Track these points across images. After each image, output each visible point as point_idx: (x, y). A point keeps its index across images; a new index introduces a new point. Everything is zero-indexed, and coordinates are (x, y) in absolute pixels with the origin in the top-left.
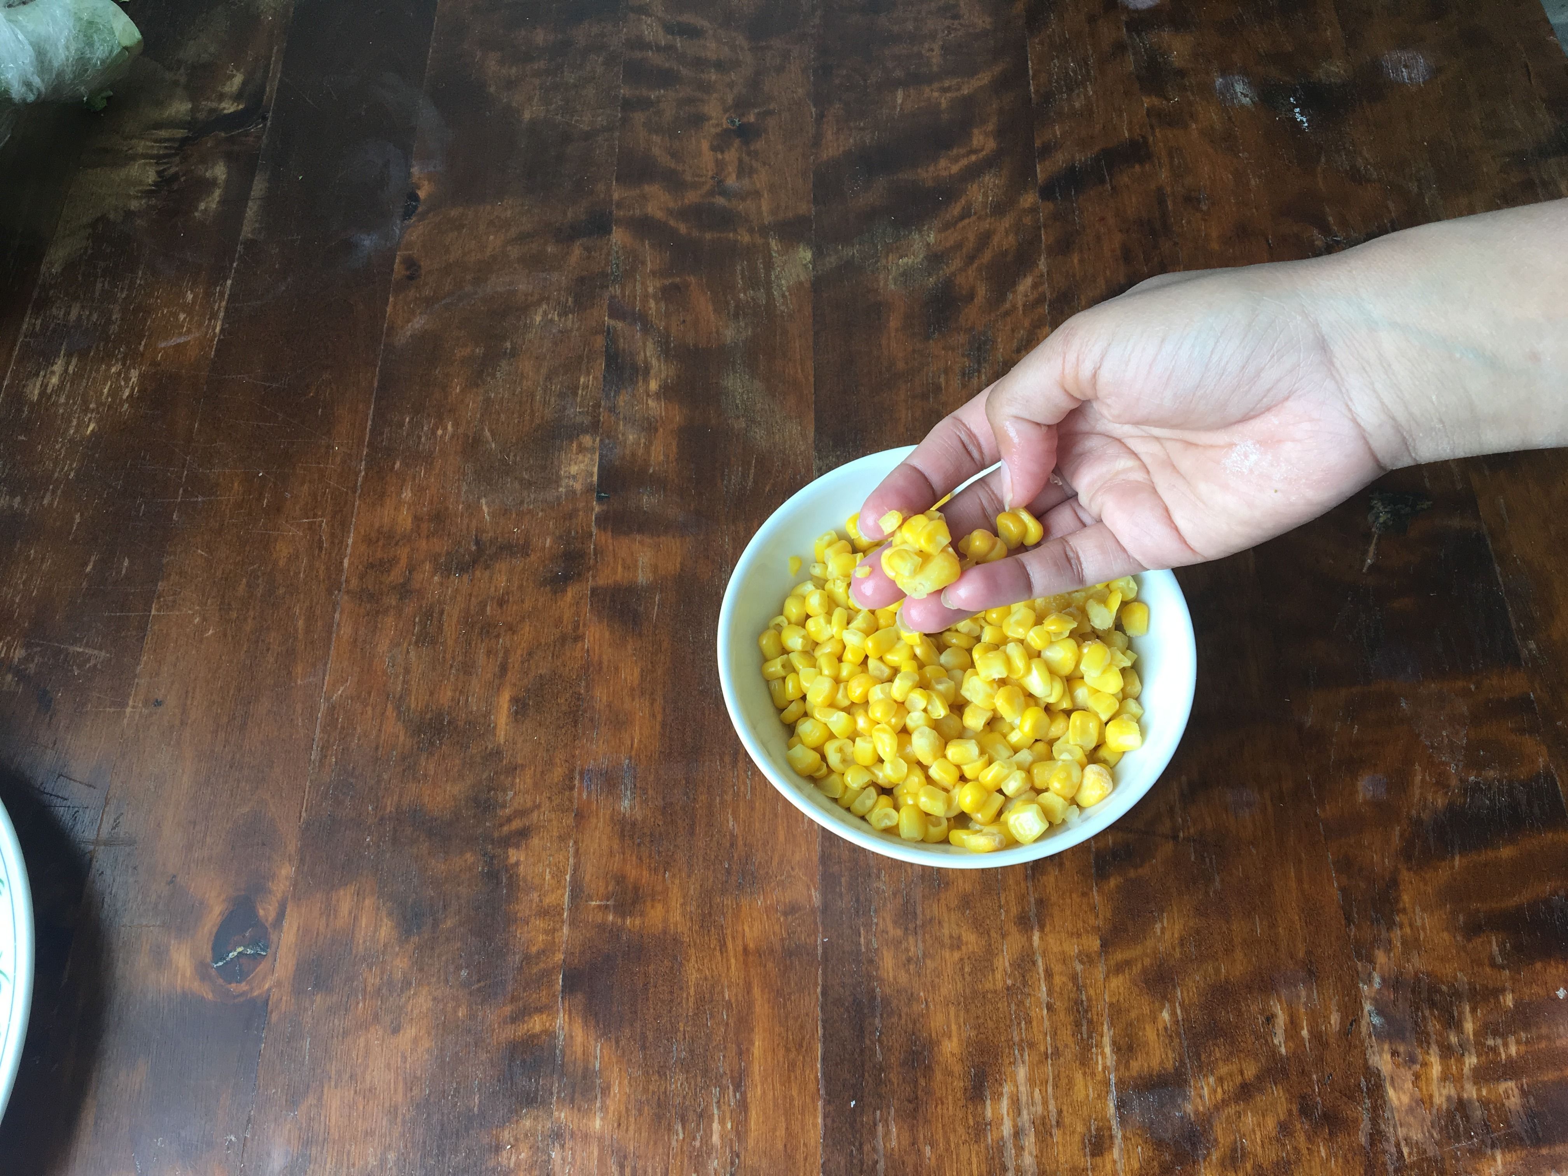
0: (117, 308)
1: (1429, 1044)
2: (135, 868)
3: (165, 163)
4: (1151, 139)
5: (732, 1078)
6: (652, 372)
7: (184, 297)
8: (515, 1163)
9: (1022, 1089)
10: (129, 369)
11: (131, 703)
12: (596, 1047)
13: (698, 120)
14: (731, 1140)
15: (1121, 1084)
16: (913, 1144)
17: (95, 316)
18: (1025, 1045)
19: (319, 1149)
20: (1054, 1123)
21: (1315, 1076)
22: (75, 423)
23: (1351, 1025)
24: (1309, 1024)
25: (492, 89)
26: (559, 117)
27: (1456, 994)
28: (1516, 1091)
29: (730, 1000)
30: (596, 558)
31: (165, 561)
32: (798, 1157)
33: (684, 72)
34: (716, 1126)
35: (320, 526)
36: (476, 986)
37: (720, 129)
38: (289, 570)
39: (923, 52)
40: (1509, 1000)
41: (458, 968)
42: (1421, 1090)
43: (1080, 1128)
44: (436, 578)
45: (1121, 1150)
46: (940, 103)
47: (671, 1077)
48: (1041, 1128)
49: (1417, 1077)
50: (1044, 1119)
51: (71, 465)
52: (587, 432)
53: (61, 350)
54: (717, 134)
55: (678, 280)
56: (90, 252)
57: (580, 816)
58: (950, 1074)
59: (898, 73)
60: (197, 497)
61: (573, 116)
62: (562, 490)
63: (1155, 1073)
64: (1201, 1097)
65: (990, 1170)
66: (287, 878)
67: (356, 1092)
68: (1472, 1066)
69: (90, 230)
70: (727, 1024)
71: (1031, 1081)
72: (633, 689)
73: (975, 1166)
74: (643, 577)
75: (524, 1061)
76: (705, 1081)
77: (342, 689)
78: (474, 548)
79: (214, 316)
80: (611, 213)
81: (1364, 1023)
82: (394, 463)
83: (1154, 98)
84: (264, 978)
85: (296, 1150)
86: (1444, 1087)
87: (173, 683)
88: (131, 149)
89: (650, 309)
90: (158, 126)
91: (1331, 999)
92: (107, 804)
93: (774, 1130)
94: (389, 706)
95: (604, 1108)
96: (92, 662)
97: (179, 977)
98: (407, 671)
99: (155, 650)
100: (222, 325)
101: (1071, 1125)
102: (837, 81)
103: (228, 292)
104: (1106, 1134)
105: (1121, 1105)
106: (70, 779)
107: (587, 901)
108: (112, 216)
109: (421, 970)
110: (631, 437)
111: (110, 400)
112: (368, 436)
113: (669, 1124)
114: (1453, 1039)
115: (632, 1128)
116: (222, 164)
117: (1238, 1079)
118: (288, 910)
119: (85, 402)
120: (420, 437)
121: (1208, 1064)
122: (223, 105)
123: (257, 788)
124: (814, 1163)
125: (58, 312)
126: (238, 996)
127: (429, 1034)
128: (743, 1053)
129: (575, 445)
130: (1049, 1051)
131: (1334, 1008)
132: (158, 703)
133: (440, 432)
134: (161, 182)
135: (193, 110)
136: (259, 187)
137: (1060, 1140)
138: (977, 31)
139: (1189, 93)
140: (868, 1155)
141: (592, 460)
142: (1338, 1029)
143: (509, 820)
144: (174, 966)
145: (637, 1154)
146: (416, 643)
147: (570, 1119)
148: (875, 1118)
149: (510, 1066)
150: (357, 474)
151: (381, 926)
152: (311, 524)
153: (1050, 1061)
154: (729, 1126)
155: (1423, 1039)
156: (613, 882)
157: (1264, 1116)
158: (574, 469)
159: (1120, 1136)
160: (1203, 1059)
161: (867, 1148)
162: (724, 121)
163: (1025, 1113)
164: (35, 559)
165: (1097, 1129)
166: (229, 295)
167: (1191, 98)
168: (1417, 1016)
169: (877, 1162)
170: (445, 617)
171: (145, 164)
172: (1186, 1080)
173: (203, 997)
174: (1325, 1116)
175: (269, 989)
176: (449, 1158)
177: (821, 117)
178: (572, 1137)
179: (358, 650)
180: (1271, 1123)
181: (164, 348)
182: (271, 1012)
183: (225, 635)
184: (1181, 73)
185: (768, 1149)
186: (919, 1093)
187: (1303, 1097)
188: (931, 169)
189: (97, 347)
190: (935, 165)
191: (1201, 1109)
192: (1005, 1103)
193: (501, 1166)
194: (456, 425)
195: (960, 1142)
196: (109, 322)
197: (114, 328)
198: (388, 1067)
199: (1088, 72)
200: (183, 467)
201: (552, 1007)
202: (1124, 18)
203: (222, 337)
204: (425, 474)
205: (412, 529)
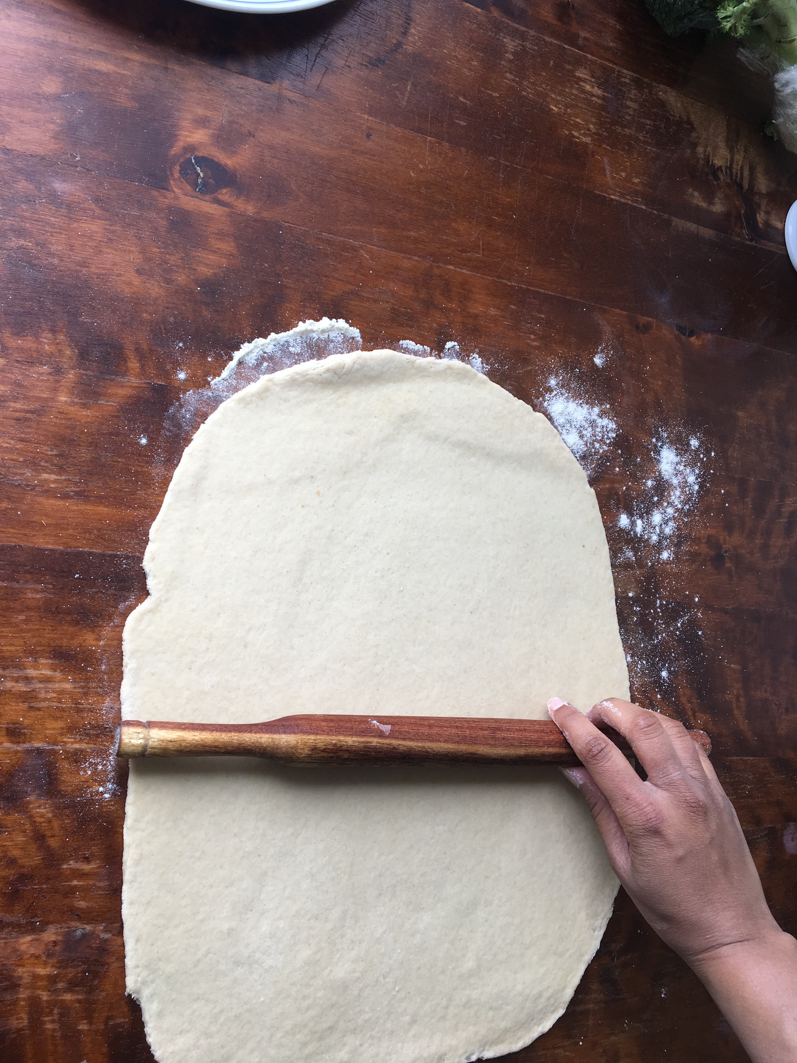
0: (633, 133)
1: (59, 968)
2: (261, 111)
3: (726, 172)
5: (85, 491)
7: (637, 177)
8: (42, 342)
9: (57, 685)
10: (591, 137)
11: (370, 118)
12: (114, 402)
13: (729, 528)
14: (43, 486)
15: (55, 752)
16: (27, 608)
17: (627, 117)
18: (85, 690)
19: (65, 214)
20: (32, 705)
21: (45, 886)
22: (559, 98)
23: (77, 915)
24: (81, 886)
25: (760, 393)
26: (738, 435)
27: (91, 990)
28: (21, 1025)
29: (135, 494)
31: (463, 149)
32: (27, 530)
33: (763, 522)
34: (53, 477)
35: (477, 253)
36: (162, 327)
37: (722, 543)
38: (449, 229)
39: (765, 686)
40: (83, 1027)
41: (175, 317)
42: (28, 959)
43: (27, 722)
44: (435, 325)
45: (9, 749)
46: (729, 694)
47: (89, 450)
48: (29, 696)
49: (37, 957)
50: (36, 698)
51: (531, 93)
53: (608, 93)
54: (719, 540)
56: (671, 118)
58: (72, 638)
59: (751, 667)
60: (503, 173)
61: (738, 444)
63: (59, 776)
64: (39, 806)
65: (4, 658)
66: (246, 209)
67: (100, 241)
68: (41, 996)
69: (685, 120)
70: (120, 491)
71: (62, 692)
73: (9, 648)
75: (109, 354)
76: (84, 473)
77: (368, 257)
79: (622, 195)
81: (78, 924)
82: (514, 305)
84: (181, 189)
85: (66, 199)
86: (29, 975)
87: (382, 147)
88: (738, 151)
90: (752, 169)
91: (96, 903)
92: (306, 97)
93: (47, 515)
94: (352, 287)
95: (73, 404)
96: (400, 96)
97: (187, 133)
98: (376, 301)
99: (405, 137)
100: (617, 200)
101: (29, 716)
102: (749, 625)
103: (637, 205)
104: (21, 739)
105: (39, 752)
106: (324, 75)
108: (694, 135)
109: (176, 291)
111: (572, 122)
112: (534, 289)
113: (58, 446)
114: (60, 985)
115: (58, 421)
116: (723, 210)
117: (48, 833)
118: (224, 208)
119: (571, 106)
120: (529, 323)
121: (61, 814)
122: (762, 213)
123: (307, 196)
124: (22, 540)
125: (634, 93)
126: (171, 171)
127: (134, 293)
128: (100, 500)
130: (80, 706)
131: (90, 904)
132: (368, 136)
133: (533, 337)
134: (714, 169)
135: (760, 194)
136: (707, 233)
137: (20, 708)
138: (777, 724)
140: (24, 576)
142: (76, 905)
144: (194, 130)
145: (40, 423)
146: (393, 309)
147: (68, 380)
148: (48, 584)
149: (107, 344)
150: (509, 280)
151: (208, 268)
152: (478, 246)
153: (74, 706)
154: (52, 486)
155: (62, 965)
157: (22, 848)
159: (18, 748)
160: (65, 810)
161: (28, 576)
162: (727, 546)
163: (42, 686)
164: (471, 64)
165: (24, 734)
166: (635, 206)
168: (79, 961)
169: (18, 582)
171: (727, 159)
172: (51, 797)
173: (172, 148)
174: (17, 891)
175: (173, 191)
176: (50, 299)
177: (726, 612)
178: (56, 381)
179: (392, 270)
180: (16, 853)
181: (603, 161)
182: (159, 192)
183: (410, 184)
185: (34, 510)
186: (61, 615)
187: (31, 877)
189: (607, 117)
191: (31, 806)
192: (49, 673)
193: (41, 332)
194: (537, 348)
195: (25, 640)
196: (624, 126)
197: (619, 129)
198: (115, 264)
200: (523, 166)
201: (143, 375)
202: (778, 826)
203: (608, 199)
204: (505, 324)
205: (469, 313)
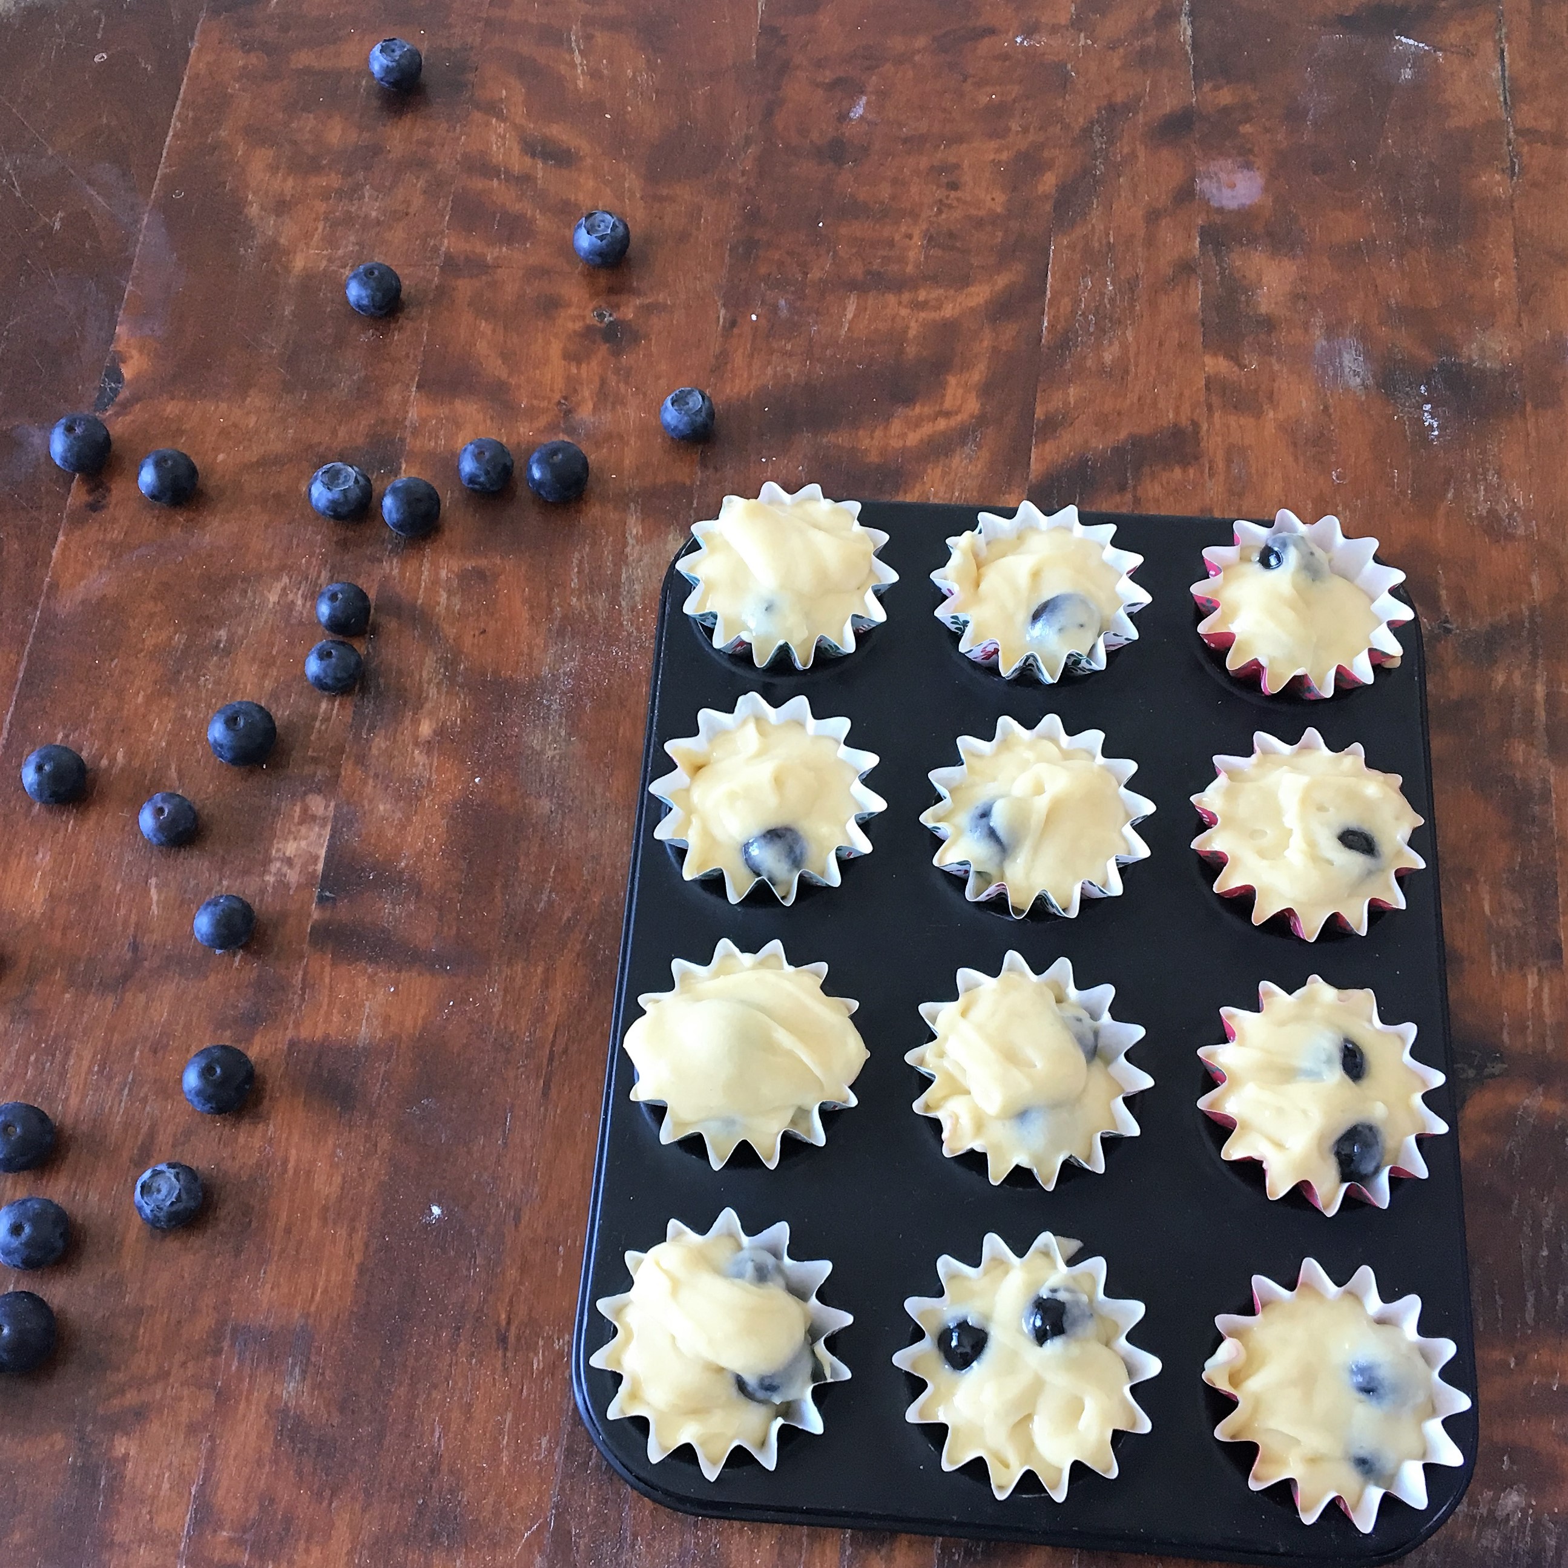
4: (1205, 427)
6: (429, 706)
13: (550, 306)
25: (254, 210)
30: (304, 993)
33: (542, 222)
37: (581, 324)
39: (897, 238)
44: (67, 996)
46: (908, 327)
52: (320, 791)
54: (575, 332)
55: (483, 563)
57: (224, 1399)
59: (856, 270)
62: (270, 879)
72: (325, 1209)
74: (365, 1032)
78: (129, 956)
80: (402, 440)
83: (1221, 359)
89: (438, 604)
102: (763, 270)
107: (215, 1531)
110: (381, 808)
129: (298, 809)
138: (982, 213)
139: (1274, 360)
141: (320, 836)
143: (121, 1391)
156: (256, 1507)
158: (291, 848)
162: (588, 313)
167: (1276, 367)
170: (71, 1062)
177: (733, 323)
184: (1269, 324)
188: (878, 433)
190: (886, 428)
199: (1132, 300)
202: (1200, 219)
204: (74, 828)
205: (43, 914)
